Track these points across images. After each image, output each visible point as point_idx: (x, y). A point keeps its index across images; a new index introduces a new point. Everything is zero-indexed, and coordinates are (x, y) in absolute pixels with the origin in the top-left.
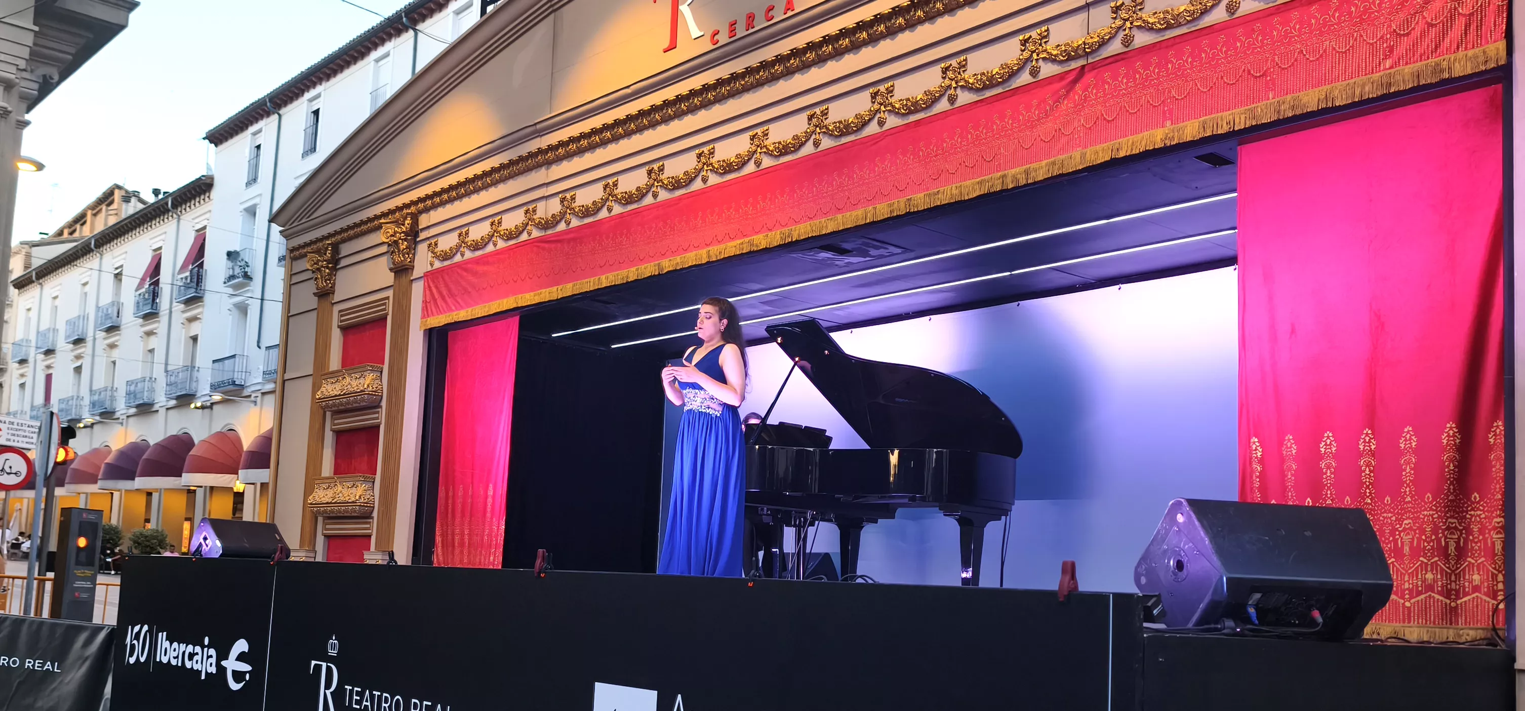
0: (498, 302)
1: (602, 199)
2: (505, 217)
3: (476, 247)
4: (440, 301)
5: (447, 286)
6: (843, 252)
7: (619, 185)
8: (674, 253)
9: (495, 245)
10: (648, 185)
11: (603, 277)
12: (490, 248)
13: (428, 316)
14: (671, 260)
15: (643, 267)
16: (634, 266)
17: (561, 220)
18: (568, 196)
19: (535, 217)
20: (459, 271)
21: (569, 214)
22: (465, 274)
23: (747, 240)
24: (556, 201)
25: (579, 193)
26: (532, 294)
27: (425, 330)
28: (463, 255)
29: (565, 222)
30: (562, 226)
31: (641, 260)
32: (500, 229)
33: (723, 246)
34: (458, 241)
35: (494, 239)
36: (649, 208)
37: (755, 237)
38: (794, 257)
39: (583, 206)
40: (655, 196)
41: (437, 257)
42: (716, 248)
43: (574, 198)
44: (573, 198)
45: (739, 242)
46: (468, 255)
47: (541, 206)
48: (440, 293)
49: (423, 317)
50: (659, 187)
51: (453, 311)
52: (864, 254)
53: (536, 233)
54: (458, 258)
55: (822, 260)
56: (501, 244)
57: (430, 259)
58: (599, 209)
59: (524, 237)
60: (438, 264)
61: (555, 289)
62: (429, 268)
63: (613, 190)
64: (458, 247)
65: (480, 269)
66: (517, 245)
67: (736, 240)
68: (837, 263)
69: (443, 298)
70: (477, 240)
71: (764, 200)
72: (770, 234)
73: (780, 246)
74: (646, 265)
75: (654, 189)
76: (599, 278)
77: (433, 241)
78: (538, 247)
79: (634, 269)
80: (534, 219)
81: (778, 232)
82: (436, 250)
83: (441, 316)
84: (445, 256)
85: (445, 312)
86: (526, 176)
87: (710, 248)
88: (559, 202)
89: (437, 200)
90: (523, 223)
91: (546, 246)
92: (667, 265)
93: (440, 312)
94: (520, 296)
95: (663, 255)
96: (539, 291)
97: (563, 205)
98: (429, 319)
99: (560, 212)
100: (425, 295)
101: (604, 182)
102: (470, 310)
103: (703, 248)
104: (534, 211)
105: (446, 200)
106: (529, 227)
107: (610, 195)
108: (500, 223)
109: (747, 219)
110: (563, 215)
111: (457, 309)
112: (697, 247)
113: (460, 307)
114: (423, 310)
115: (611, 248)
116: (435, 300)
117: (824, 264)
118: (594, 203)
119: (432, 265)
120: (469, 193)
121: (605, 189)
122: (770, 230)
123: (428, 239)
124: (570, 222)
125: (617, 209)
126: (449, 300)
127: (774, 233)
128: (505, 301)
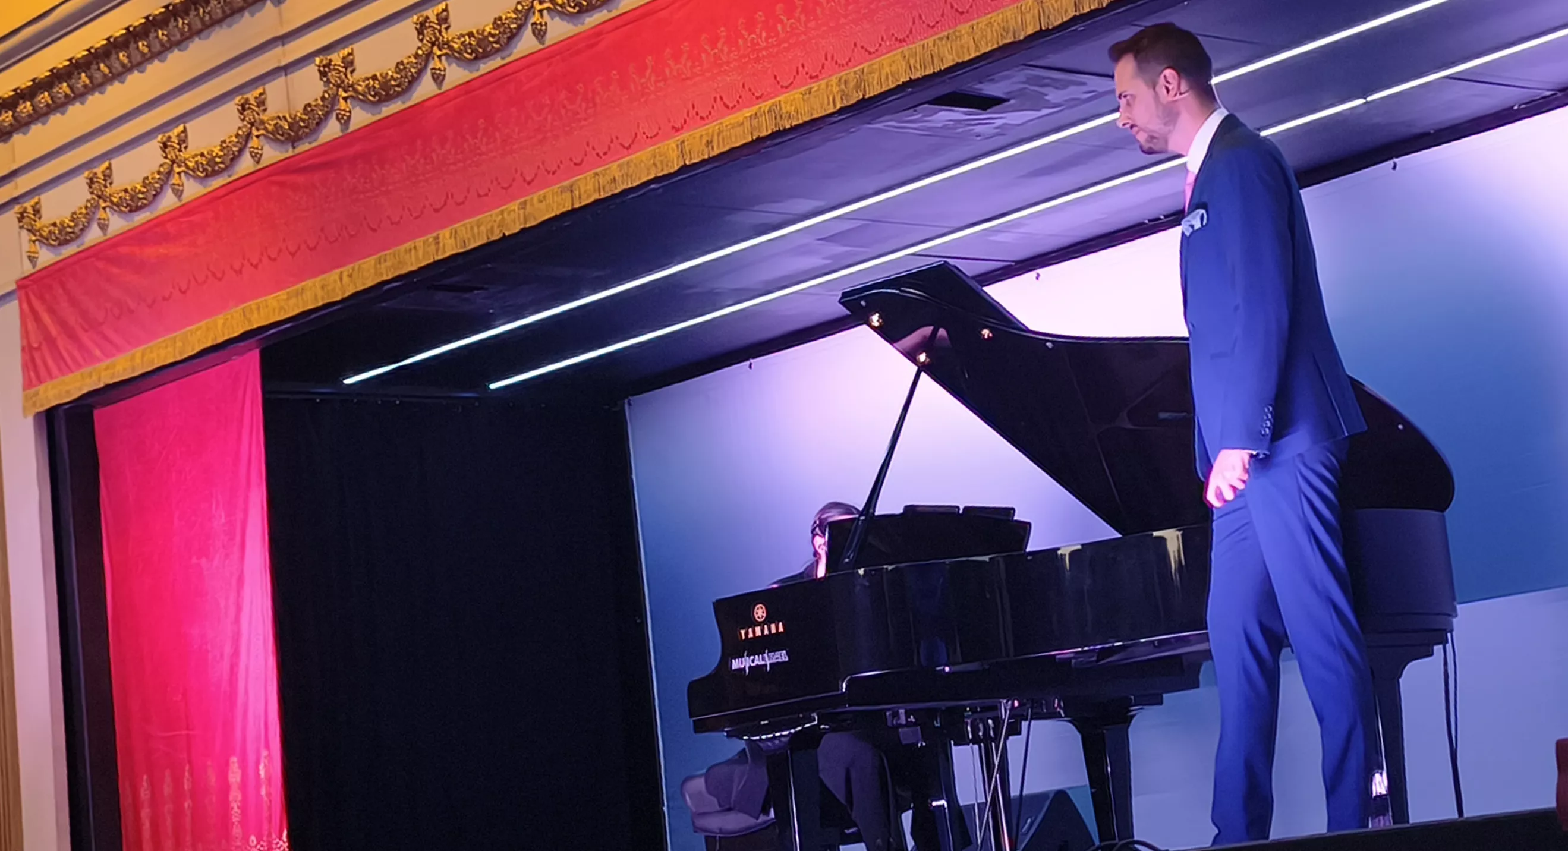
0: (203, 323)
1: (416, 56)
2: (193, 126)
3: (133, 204)
4: (62, 343)
5: (73, 302)
6: (986, 103)
7: (452, 20)
8: (603, 156)
9: (178, 193)
10: (520, 12)
11: (445, 234)
12: (168, 202)
13: (41, 381)
14: (597, 174)
15: (535, 197)
16: (512, 199)
17: (327, 115)
18: (336, 58)
19: (264, 117)
20: (100, 265)
21: (345, 99)
22: (115, 270)
23: (765, 106)
24: (311, 71)
25: (360, 49)
26: (282, 294)
27: (38, 416)
28: (103, 227)
29: (338, 119)
30: (332, 130)
31: (529, 183)
32: (183, 155)
33: (712, 127)
34: (89, 197)
35: (175, 180)
36: (530, 61)
37: (781, 98)
38: (878, 129)
39: (374, 78)
40: (540, 33)
41: (44, 240)
42: (698, 132)
43: (352, 63)
44: (349, 63)
45: (747, 112)
46: (118, 224)
47: (274, 89)
48: (63, 324)
49: (28, 384)
50: (545, 12)
51: (99, 360)
52: (1037, 102)
53: (272, 154)
54: (94, 236)
55: (944, 127)
56: (193, 190)
57: (26, 246)
58: (414, 80)
59: (246, 165)
60: (46, 257)
61: (334, 275)
62: (28, 269)
63: (440, 32)
64: (91, 210)
65: (151, 252)
66: (231, 187)
67: (739, 110)
68: (978, 129)
69: (72, 336)
70: (134, 189)
71: (790, 12)
72: (815, 86)
73: (842, 111)
74: (541, 192)
75: (535, 18)
76: (437, 238)
77: (28, 205)
78: (281, 184)
79: (514, 206)
80: (262, 122)
81: (834, 80)
82: (38, 225)
83: (69, 378)
84: (63, 236)
85: (79, 366)
86: (230, 26)
87: (685, 135)
88: (318, 74)
89: (26, 107)
90: (237, 135)
91: (300, 179)
92: (590, 187)
93: (65, 368)
94: (253, 304)
95: (579, 166)
96: (299, 286)
97: (328, 82)
98: (42, 388)
99: (323, 99)
100: (25, 333)
101: (415, 17)
102: (138, 352)
103: (668, 137)
104: (261, 102)
105: (48, 105)
106: (254, 142)
107: (433, 44)
108: (183, 141)
109: (757, 60)
110: (329, 104)
111: (108, 355)
112: (654, 138)
113: (112, 349)
114: (25, 367)
115: (454, 164)
116: (51, 341)
117: (947, 136)
118: (400, 66)
119: (32, 259)
120: (100, 80)
121: (420, 32)
122: (815, 78)
123: (15, 200)
124: (349, 117)
125: (456, 75)
126: (85, 338)
127: (823, 83)
128: (220, 320)
